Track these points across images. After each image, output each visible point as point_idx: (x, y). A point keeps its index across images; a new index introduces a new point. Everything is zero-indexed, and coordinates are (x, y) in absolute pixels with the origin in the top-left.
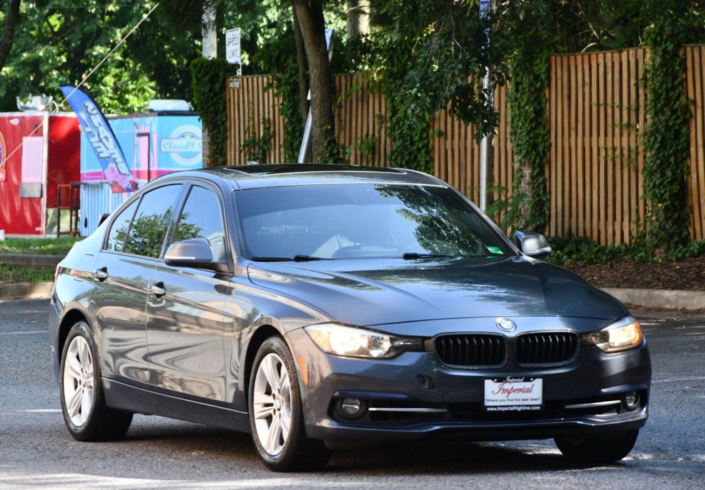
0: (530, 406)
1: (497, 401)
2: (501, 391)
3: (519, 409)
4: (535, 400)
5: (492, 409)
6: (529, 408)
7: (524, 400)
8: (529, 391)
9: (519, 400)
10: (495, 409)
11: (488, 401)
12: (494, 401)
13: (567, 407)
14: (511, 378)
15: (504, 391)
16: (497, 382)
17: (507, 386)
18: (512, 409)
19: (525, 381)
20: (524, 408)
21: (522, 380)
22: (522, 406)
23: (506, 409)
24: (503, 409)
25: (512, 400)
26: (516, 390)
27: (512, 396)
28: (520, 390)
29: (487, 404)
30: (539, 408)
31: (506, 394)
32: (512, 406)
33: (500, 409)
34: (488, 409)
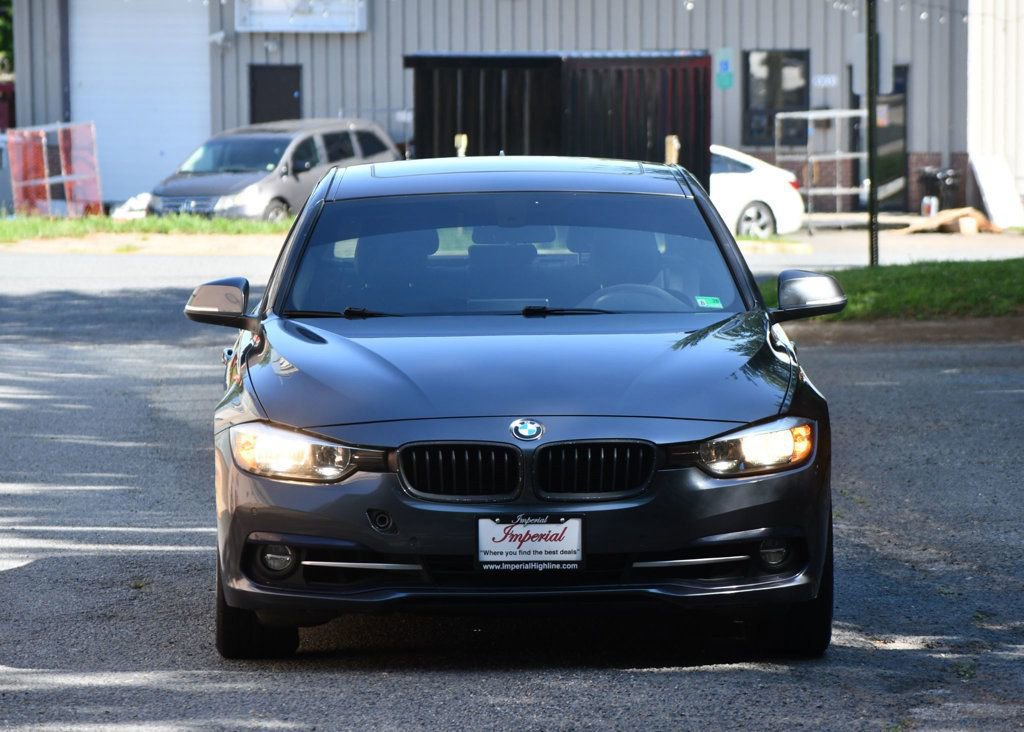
0: (561, 563)
1: (501, 553)
2: (508, 538)
3: (541, 568)
4: (570, 552)
5: (492, 567)
6: (558, 566)
7: (550, 553)
8: (558, 538)
9: (541, 553)
10: (498, 567)
11: (486, 553)
12: (495, 553)
13: (637, 565)
14: (525, 517)
15: (514, 537)
16: (501, 522)
17: (519, 529)
18: (527, 567)
19: (550, 522)
20: (549, 566)
21: (544, 521)
22: (546, 562)
23: (517, 567)
24: (513, 567)
25: (529, 553)
26: (534, 536)
27: (527, 546)
28: (542, 536)
29: (483, 558)
30: (575, 566)
31: (518, 543)
32: (527, 562)
33: (505, 567)
34: (486, 567)
